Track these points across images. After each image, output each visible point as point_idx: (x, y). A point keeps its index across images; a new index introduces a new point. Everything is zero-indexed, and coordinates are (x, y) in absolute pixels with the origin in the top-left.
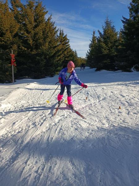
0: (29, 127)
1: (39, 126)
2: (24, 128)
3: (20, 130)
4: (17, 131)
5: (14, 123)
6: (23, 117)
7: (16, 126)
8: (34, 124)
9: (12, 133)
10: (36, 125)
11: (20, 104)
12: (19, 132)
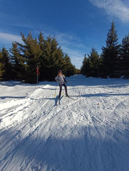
0: (41, 115)
1: (47, 114)
2: (38, 116)
3: (36, 116)
4: (33, 117)
5: (33, 111)
6: (39, 107)
7: (34, 114)
8: (44, 113)
9: (31, 118)
10: (45, 114)
11: (39, 98)
12: (34, 118)
